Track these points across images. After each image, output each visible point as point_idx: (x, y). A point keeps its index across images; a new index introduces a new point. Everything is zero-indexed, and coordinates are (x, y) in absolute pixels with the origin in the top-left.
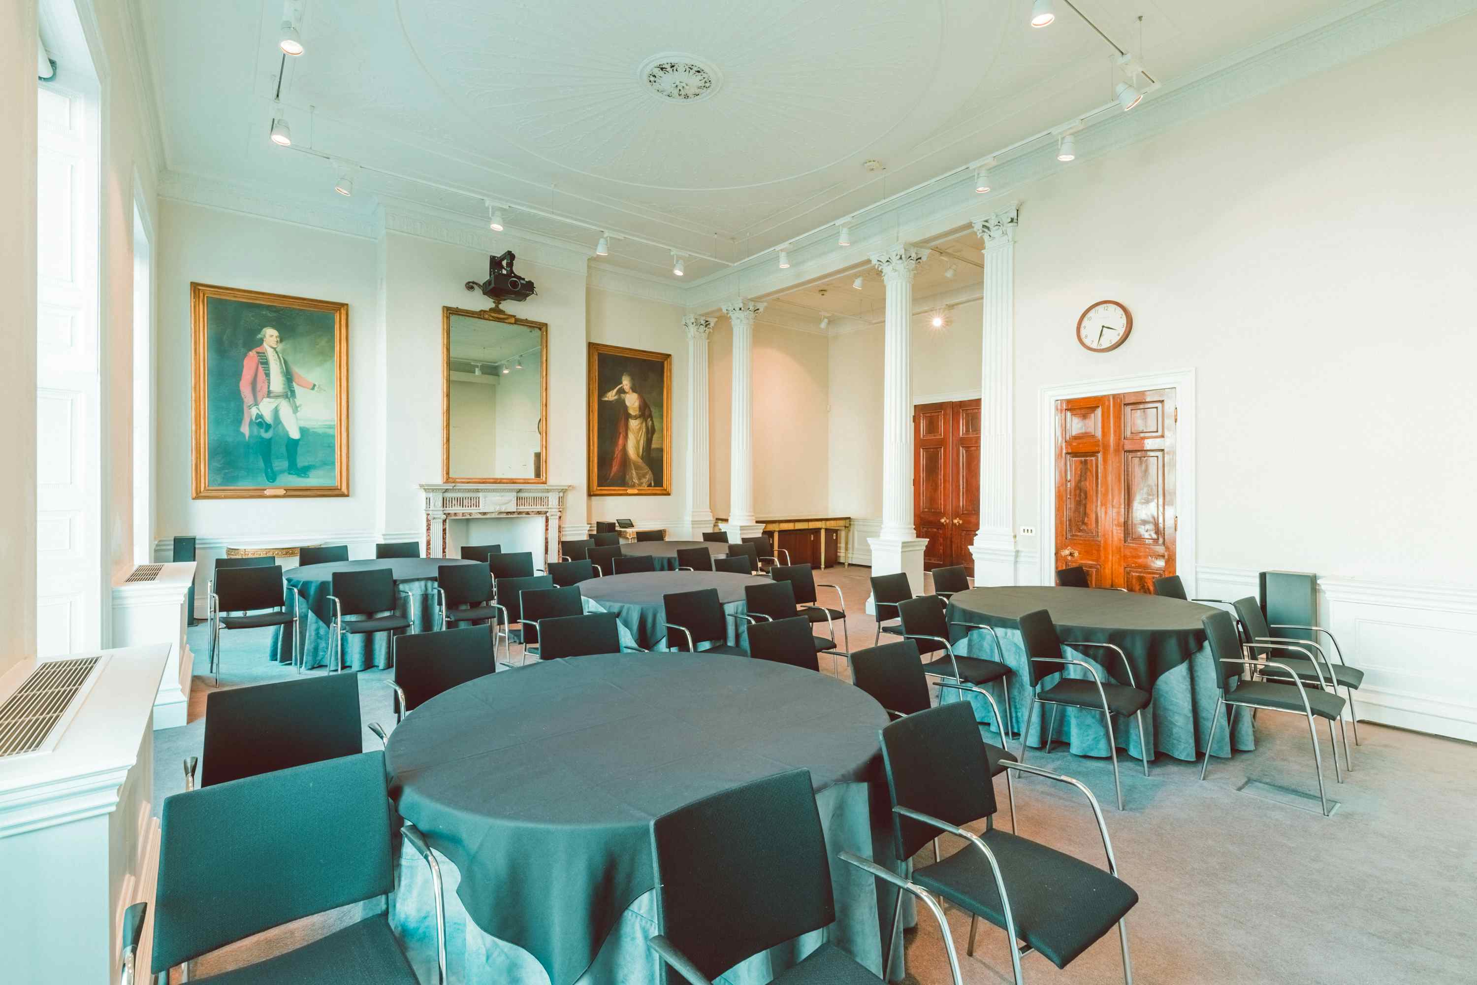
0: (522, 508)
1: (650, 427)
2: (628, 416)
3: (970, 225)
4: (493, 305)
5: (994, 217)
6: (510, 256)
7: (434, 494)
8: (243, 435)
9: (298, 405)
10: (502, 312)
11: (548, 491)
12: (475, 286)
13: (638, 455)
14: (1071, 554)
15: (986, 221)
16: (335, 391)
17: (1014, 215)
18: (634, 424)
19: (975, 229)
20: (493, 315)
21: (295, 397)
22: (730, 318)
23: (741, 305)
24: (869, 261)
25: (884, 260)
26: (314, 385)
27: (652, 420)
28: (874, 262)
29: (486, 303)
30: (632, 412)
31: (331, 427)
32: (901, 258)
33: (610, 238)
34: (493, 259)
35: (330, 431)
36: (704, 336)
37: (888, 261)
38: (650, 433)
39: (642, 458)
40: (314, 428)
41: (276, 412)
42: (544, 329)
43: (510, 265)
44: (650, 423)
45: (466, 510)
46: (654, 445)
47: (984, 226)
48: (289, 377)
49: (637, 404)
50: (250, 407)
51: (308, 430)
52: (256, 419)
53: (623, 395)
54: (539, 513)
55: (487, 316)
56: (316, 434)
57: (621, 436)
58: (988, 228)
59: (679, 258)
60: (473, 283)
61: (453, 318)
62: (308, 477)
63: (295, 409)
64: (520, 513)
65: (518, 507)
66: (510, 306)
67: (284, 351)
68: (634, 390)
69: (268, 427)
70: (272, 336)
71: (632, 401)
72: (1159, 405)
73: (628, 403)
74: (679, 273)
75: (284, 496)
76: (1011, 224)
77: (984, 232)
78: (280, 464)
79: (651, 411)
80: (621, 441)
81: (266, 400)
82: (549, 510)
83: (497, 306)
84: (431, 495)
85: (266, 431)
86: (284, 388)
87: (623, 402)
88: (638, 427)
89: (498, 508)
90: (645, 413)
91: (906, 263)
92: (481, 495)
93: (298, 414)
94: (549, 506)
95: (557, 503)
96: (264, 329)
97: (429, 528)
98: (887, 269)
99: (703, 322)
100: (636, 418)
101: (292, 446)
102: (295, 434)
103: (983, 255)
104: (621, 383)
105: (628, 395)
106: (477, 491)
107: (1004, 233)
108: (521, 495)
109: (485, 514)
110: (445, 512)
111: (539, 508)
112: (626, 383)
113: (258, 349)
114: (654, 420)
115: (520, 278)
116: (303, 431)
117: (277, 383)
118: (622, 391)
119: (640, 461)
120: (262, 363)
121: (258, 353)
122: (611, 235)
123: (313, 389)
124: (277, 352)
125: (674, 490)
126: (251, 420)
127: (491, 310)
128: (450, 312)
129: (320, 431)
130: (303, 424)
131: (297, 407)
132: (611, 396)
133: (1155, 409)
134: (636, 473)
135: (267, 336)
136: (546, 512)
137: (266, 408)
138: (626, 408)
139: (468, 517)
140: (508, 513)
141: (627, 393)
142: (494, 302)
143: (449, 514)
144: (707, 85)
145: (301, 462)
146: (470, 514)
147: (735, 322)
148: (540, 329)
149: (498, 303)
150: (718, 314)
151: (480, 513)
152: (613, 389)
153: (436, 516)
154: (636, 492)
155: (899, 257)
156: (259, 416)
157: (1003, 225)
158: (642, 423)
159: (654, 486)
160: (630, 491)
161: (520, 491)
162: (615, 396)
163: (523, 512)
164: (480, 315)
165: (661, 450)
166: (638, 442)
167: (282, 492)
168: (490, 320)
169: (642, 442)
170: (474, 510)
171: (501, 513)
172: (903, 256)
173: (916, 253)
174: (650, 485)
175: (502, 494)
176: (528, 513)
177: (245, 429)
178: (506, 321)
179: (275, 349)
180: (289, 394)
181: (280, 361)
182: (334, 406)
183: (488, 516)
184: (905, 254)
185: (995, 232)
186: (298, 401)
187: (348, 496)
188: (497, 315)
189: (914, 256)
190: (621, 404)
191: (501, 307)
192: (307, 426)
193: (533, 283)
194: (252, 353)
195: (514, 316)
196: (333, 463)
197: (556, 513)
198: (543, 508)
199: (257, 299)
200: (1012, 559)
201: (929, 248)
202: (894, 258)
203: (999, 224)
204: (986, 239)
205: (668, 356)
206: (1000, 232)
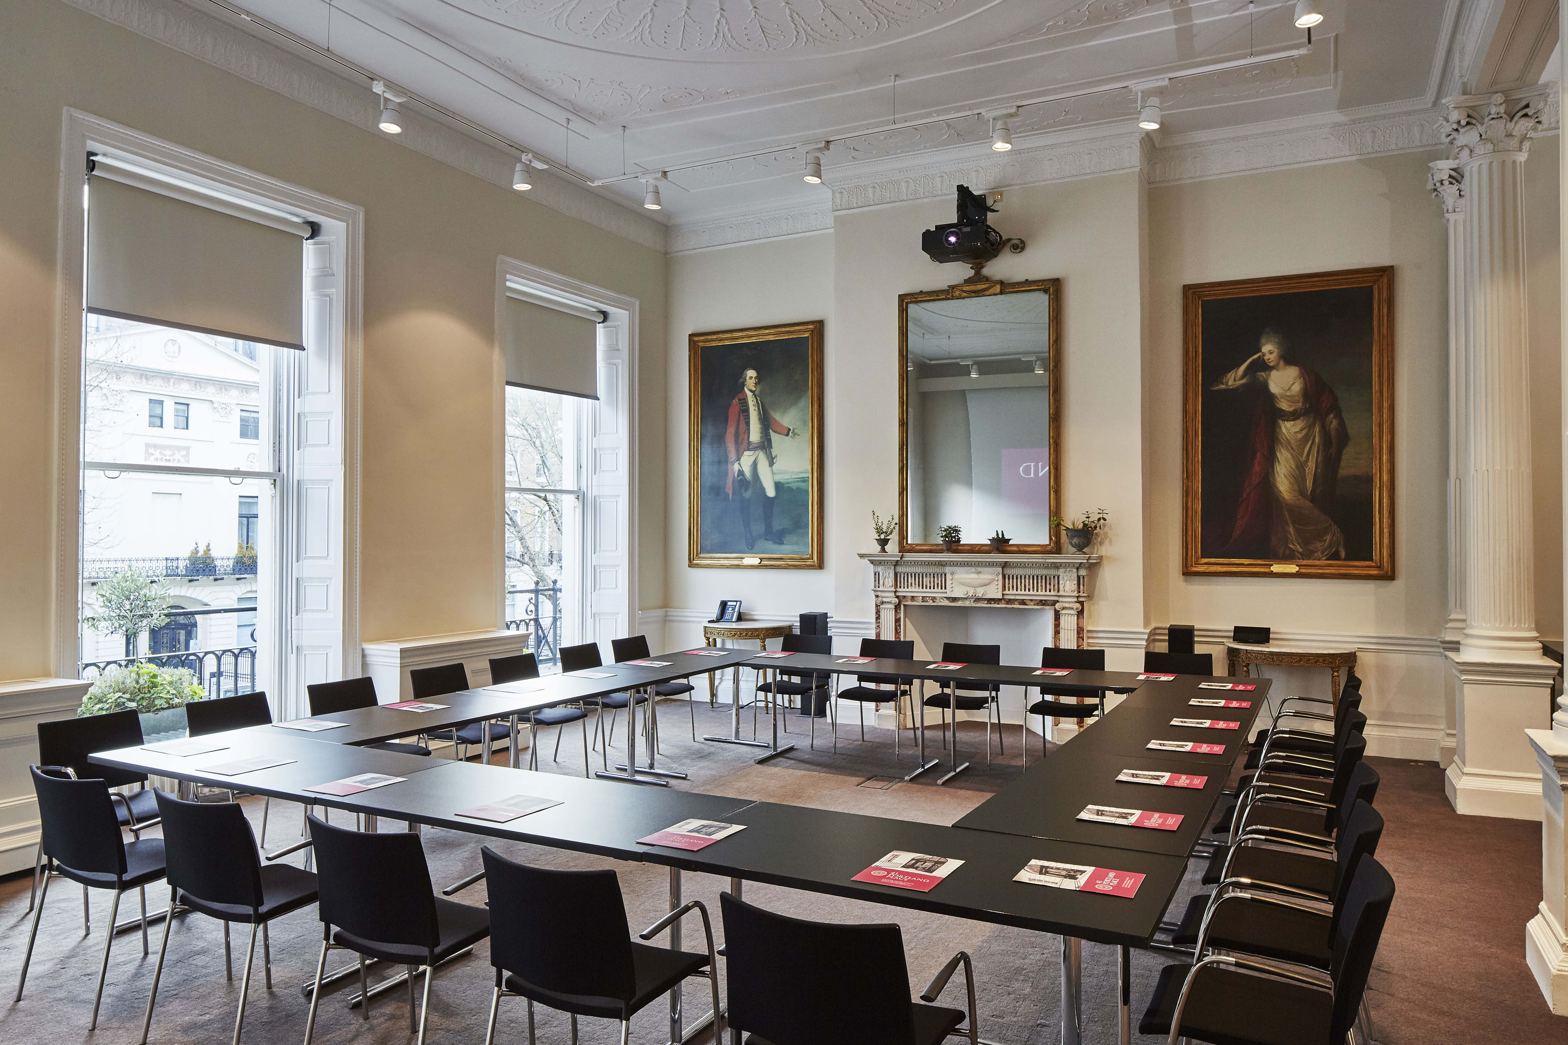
0: (1012, 594)
1: (1333, 433)
4: (972, 273)
7: (883, 567)
10: (987, 279)
11: (1058, 566)
13: (1302, 492)
16: (809, 434)
18: (1289, 429)
20: (968, 287)
21: (771, 447)
26: (789, 430)
30: (1284, 406)
31: (804, 480)
35: (802, 485)
39: (1313, 498)
40: (789, 483)
41: (755, 465)
42: (1055, 287)
44: (1333, 424)
45: (928, 593)
48: (767, 423)
49: (1297, 388)
51: (783, 484)
52: (738, 476)
54: (1043, 603)
55: (957, 293)
56: (789, 489)
57: (1258, 455)
61: (913, 309)
62: (783, 543)
63: (771, 462)
64: (1010, 602)
65: (1007, 592)
66: (999, 267)
68: (1288, 358)
73: (1274, 388)
75: (759, 567)
79: (1336, 399)
80: (1257, 468)
82: (1061, 599)
83: (978, 273)
84: (880, 569)
86: (761, 437)
87: (1265, 386)
88: (1300, 436)
89: (974, 593)
92: (948, 570)
94: (1061, 593)
95: (1075, 587)
97: (879, 615)
100: (1293, 416)
104: (1259, 350)
105: (1274, 374)
106: (941, 564)
108: (1009, 571)
109: (954, 599)
110: (898, 594)
111: (1042, 594)
112: (1269, 350)
114: (1345, 415)
118: (1262, 366)
119: (1308, 504)
123: (787, 435)
127: (968, 281)
128: (907, 301)
129: (794, 485)
130: (778, 478)
131: (773, 459)
132: (1235, 378)
134: (1294, 528)
136: (1055, 603)
139: (931, 603)
140: (990, 600)
141: (1273, 368)
142: (972, 268)
143: (904, 597)
146: (934, 599)
148: (1049, 289)
149: (975, 267)
151: (948, 598)
152: (1239, 366)
153: (885, 600)
154: (1293, 569)
158: (1311, 427)
159: (1346, 559)
160: (1276, 568)
161: (1005, 565)
162: (1242, 378)
163: (1016, 600)
164: (947, 294)
165: (1366, 481)
166: (1301, 467)
167: (758, 562)
168: (964, 298)
169: (1311, 465)
170: (937, 593)
171: (978, 600)
174: (1335, 556)
175: (979, 569)
176: (1023, 602)
178: (987, 293)
180: (766, 445)
182: (807, 454)
183: (963, 604)
186: (774, 452)
187: (823, 567)
188: (973, 287)
190: (1261, 392)
191: (986, 271)
192: (782, 481)
195: (1003, 281)
196: (805, 525)
197: (1070, 605)
198: (1049, 595)
199: (737, 338)
205: (1382, 272)
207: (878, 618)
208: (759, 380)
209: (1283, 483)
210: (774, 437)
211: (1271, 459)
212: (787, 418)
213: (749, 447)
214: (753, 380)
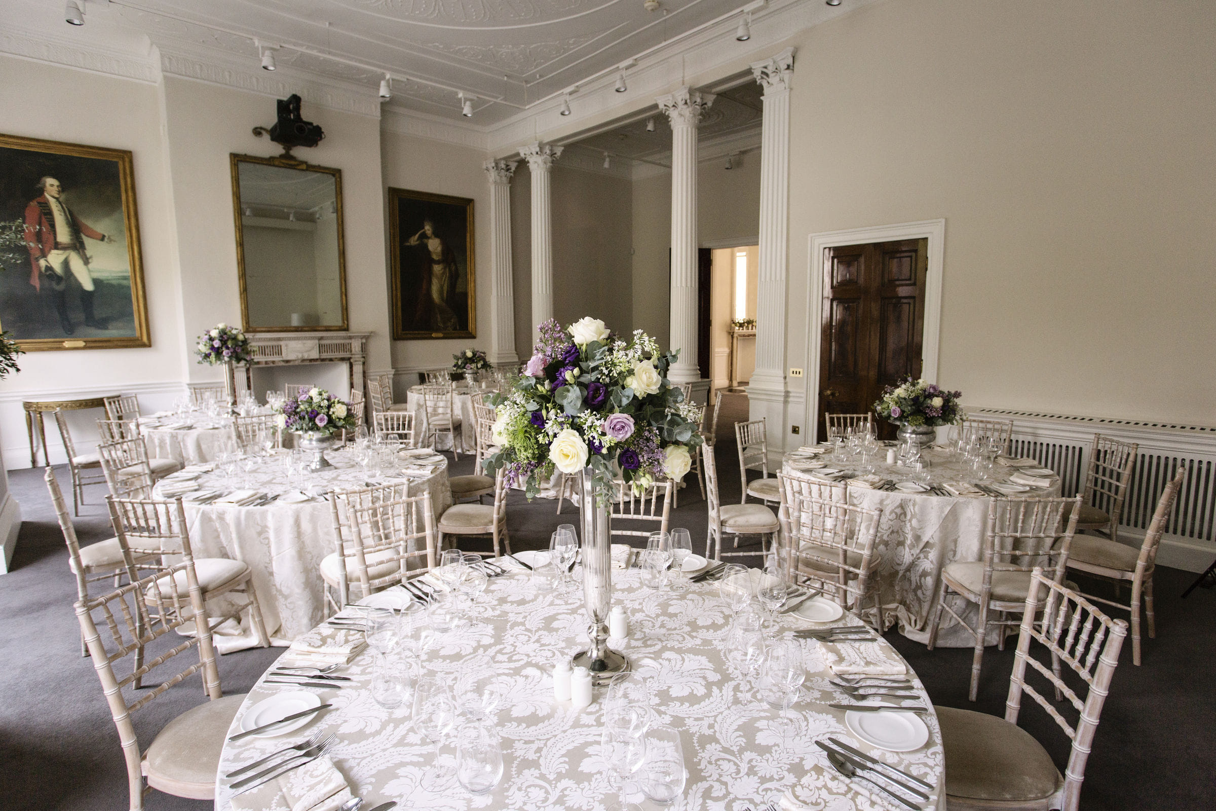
0: (324, 356)
2: (432, 261)
3: (749, 72)
4: (283, 151)
5: (771, 64)
6: (296, 99)
8: (35, 287)
9: (88, 256)
10: (293, 158)
11: (350, 338)
12: (262, 131)
13: (443, 300)
14: (833, 394)
15: (766, 67)
16: (126, 242)
17: (790, 61)
18: (437, 268)
19: (755, 76)
20: (284, 161)
22: (528, 162)
23: (538, 149)
24: (656, 106)
25: (670, 106)
27: (455, 264)
28: (661, 106)
29: (276, 149)
30: (435, 257)
31: (125, 278)
32: (686, 103)
33: (393, 80)
34: (280, 103)
35: (125, 282)
36: (505, 181)
37: (674, 106)
40: (108, 280)
41: (66, 264)
42: (337, 175)
43: (298, 108)
44: (453, 268)
45: (270, 358)
47: (763, 73)
48: (76, 228)
49: (439, 249)
50: (37, 260)
51: (101, 280)
53: (426, 241)
54: (342, 359)
55: (277, 163)
56: (112, 286)
58: (767, 75)
59: (467, 99)
60: (261, 128)
61: (242, 166)
62: (107, 329)
63: (86, 261)
64: (323, 360)
65: (321, 354)
66: (302, 153)
67: (67, 201)
68: (436, 234)
69: (59, 279)
70: (52, 185)
71: (434, 245)
72: (914, 254)
73: (431, 248)
74: (468, 113)
75: (85, 348)
76: (787, 71)
77: (762, 78)
78: (77, 316)
81: (54, 252)
82: (353, 356)
83: (287, 152)
85: (58, 284)
87: (426, 246)
89: (300, 356)
91: (690, 109)
92: (282, 343)
93: (90, 266)
94: (352, 353)
95: (360, 349)
96: (44, 179)
98: (673, 114)
99: (503, 166)
100: (438, 262)
101: (87, 297)
102: (88, 286)
103: (762, 101)
104: (423, 228)
106: (279, 339)
107: (782, 80)
108: (323, 342)
109: (287, 361)
111: (343, 354)
112: (428, 229)
113: (40, 199)
115: (307, 123)
116: (96, 282)
117: (63, 234)
118: (424, 236)
120: (46, 214)
121: (39, 203)
122: (394, 77)
124: (60, 203)
125: (479, 333)
126: (40, 272)
127: (281, 156)
128: (237, 159)
129: (114, 282)
130: (96, 275)
132: (414, 241)
133: (909, 259)
135: (47, 185)
136: (349, 359)
137: (55, 259)
138: (429, 252)
139: (272, 365)
140: (311, 360)
142: (284, 148)
143: (252, 362)
145: (98, 313)
146: (273, 362)
147: (532, 167)
148: (334, 175)
149: (288, 149)
150: (517, 158)
151: (283, 361)
152: (415, 234)
155: (684, 101)
156: (49, 268)
157: (780, 72)
158: (445, 268)
161: (321, 338)
163: (326, 359)
164: (269, 161)
165: (466, 294)
166: (442, 287)
167: (82, 344)
168: (280, 167)
169: (445, 288)
170: (276, 358)
171: (303, 360)
172: (688, 101)
173: (702, 99)
174: (455, 329)
175: (305, 341)
176: (331, 360)
177: (36, 282)
178: (298, 167)
180: (78, 245)
181: (65, 212)
182: (127, 257)
183: (291, 364)
184: (690, 99)
185: (774, 79)
186: (89, 253)
187: (150, 346)
188: (288, 162)
189: (699, 101)
191: (292, 153)
192: (101, 278)
193: (321, 129)
194: (33, 204)
195: (306, 163)
196: (132, 314)
197: (361, 359)
198: (347, 355)
199: (31, 146)
200: (782, 399)
201: (713, 94)
202: (680, 103)
203: (777, 71)
204: (765, 84)
205: (470, 201)
206: (777, 79)
208: (63, 188)
209: (435, 295)
210: (88, 241)
211: (430, 283)
212: (102, 226)
213: (57, 246)
214: (55, 188)
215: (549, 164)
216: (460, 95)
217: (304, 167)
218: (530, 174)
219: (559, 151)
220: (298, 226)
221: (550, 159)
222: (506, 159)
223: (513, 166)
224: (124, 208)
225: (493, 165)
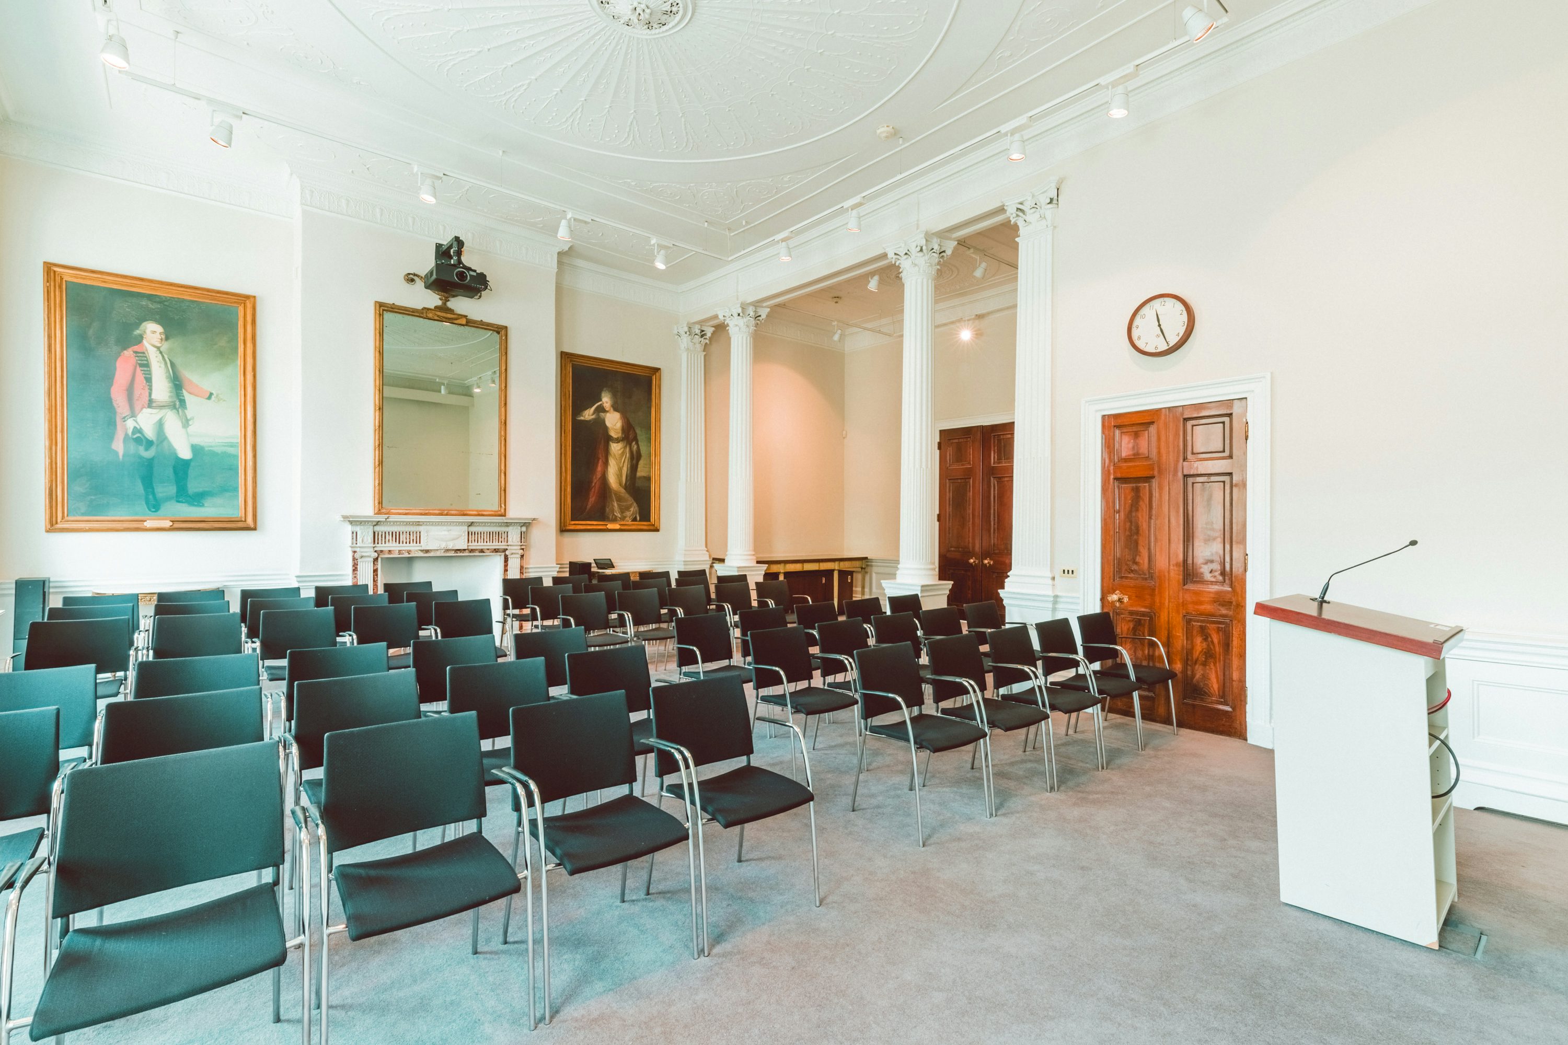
0: (474, 545)
1: (635, 453)
2: (608, 439)
3: (1001, 210)
4: (440, 303)
5: (1030, 198)
6: (457, 243)
7: (362, 527)
8: (116, 453)
9: (189, 418)
10: (451, 311)
11: (507, 524)
12: (415, 278)
13: (621, 484)
14: (1120, 600)
15: (1021, 203)
16: (237, 401)
17: (1054, 194)
18: (616, 448)
19: (1008, 214)
20: (439, 313)
21: (186, 408)
22: (728, 325)
23: (740, 311)
24: (884, 255)
25: (902, 254)
26: (211, 394)
27: (637, 443)
28: (891, 255)
29: (432, 300)
30: (613, 434)
31: (232, 445)
32: (921, 250)
33: (575, 219)
34: (439, 246)
35: (231, 450)
36: (699, 348)
37: (906, 254)
38: (635, 459)
39: (626, 488)
40: (211, 447)
41: (160, 425)
42: (503, 332)
43: (459, 253)
45: (404, 547)
46: (641, 473)
47: (1018, 209)
48: (177, 384)
49: (619, 425)
50: (124, 419)
51: (202, 448)
52: (133, 433)
53: (602, 414)
54: (496, 551)
55: (430, 315)
56: (214, 454)
57: (600, 461)
58: (1024, 212)
59: (661, 247)
60: (415, 275)
61: (388, 316)
62: (203, 505)
63: (186, 423)
64: (472, 551)
65: (470, 544)
66: (461, 305)
67: (170, 350)
69: (149, 444)
70: (154, 332)
71: (614, 421)
72: (1226, 419)
73: (608, 424)
74: (660, 266)
75: (170, 529)
76: (1050, 206)
77: (1017, 215)
78: (165, 489)
79: (636, 434)
80: (599, 469)
81: (147, 411)
82: (509, 548)
83: (445, 304)
84: (358, 529)
85: (147, 449)
86: (170, 397)
88: (620, 452)
89: (443, 545)
90: (629, 435)
91: (927, 257)
92: (421, 528)
93: (190, 429)
94: (509, 543)
95: (519, 539)
96: (144, 324)
97: (356, 568)
98: (905, 265)
99: (698, 332)
100: (617, 441)
101: (181, 469)
102: (185, 453)
103: (1017, 243)
104: (601, 400)
105: (608, 415)
106: (418, 524)
107: (1043, 217)
108: (472, 529)
109: (427, 551)
110: (376, 549)
111: (496, 545)
112: (606, 400)
113: (136, 348)
114: (640, 443)
115: (469, 269)
116: (196, 449)
117: (161, 389)
118: (601, 409)
119: (623, 491)
120: (141, 365)
121: (136, 352)
122: (577, 217)
123: (209, 398)
124: (161, 353)
125: (663, 525)
126: (126, 435)
127: (437, 308)
128: (383, 308)
129: (218, 450)
131: (187, 421)
132: (588, 415)
133: (1221, 425)
134: (618, 504)
135: (148, 331)
136: (505, 550)
137: (146, 421)
138: (606, 428)
139: (406, 555)
140: (456, 551)
141: (607, 412)
142: (441, 299)
143: (382, 551)
144: (674, 9)
145: (193, 486)
146: (409, 552)
147: (732, 330)
148: (498, 333)
149: (445, 300)
150: (715, 322)
151: (421, 551)
152: (591, 407)
153: (364, 554)
154: (617, 526)
155: (919, 249)
156: (137, 430)
157: (1041, 207)
158: (625, 447)
159: (640, 521)
160: (610, 526)
161: (471, 524)
162: (592, 415)
163: (477, 550)
164: (422, 313)
165: (648, 479)
166: (620, 469)
167: (168, 524)
168: (435, 320)
170: (413, 547)
171: (447, 550)
172: (924, 248)
173: (940, 245)
174: (635, 520)
175: (450, 528)
176: (482, 551)
177: (119, 446)
178: (456, 322)
179: (158, 348)
180: (178, 403)
181: (166, 363)
182: (237, 420)
183: (431, 554)
184: (926, 245)
185: (1031, 216)
186: (189, 413)
187: (255, 529)
188: (443, 314)
189: (936, 247)
190: (599, 424)
191: (450, 304)
192: (202, 444)
193: (485, 276)
194: (128, 353)
195: (466, 316)
196: (236, 489)
197: (517, 551)
198: (502, 546)
199: (134, 286)
200: (1050, 605)
201: (954, 239)
202: (914, 250)
203: (1035, 206)
204: (1021, 223)
205: (657, 370)
206: (1037, 215)
207: (355, 569)
211: (606, 463)
214: (158, 336)
215: (752, 328)
216: (653, 241)
217: (464, 321)
218: (730, 338)
219: (764, 313)
220: (454, 400)
221: (753, 322)
222: (701, 322)
223: (709, 331)
224: (240, 362)
225: (686, 329)
